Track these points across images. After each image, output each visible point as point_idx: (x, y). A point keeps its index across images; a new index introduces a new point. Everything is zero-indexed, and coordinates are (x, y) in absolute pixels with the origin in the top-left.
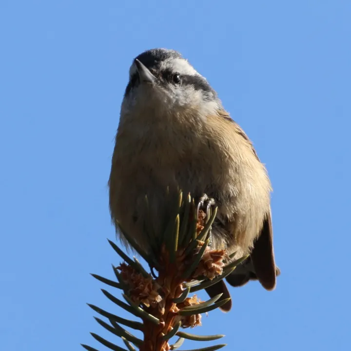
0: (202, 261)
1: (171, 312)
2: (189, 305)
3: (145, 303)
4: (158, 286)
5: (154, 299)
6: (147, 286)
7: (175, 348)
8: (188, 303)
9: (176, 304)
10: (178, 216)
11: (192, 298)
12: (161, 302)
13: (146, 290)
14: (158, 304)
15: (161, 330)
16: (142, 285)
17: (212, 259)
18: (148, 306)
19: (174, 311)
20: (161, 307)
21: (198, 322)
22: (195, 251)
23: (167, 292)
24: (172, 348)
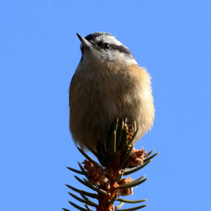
0: (131, 157)
1: (114, 187)
2: (125, 183)
3: (97, 183)
4: (105, 173)
5: (103, 180)
6: (98, 173)
7: (118, 208)
8: (125, 181)
9: (117, 183)
10: (115, 131)
11: (127, 178)
12: (108, 182)
13: (98, 175)
14: (105, 183)
15: (108, 198)
16: (95, 173)
17: (136, 156)
18: (99, 184)
19: (115, 187)
20: (108, 184)
21: (131, 192)
22: (126, 152)
23: (111, 175)
24: (116, 208)
